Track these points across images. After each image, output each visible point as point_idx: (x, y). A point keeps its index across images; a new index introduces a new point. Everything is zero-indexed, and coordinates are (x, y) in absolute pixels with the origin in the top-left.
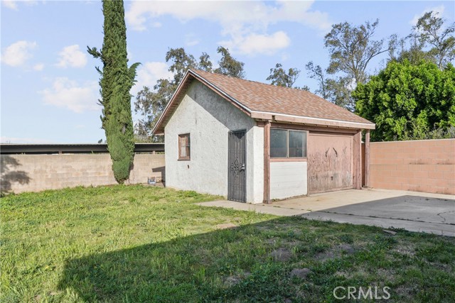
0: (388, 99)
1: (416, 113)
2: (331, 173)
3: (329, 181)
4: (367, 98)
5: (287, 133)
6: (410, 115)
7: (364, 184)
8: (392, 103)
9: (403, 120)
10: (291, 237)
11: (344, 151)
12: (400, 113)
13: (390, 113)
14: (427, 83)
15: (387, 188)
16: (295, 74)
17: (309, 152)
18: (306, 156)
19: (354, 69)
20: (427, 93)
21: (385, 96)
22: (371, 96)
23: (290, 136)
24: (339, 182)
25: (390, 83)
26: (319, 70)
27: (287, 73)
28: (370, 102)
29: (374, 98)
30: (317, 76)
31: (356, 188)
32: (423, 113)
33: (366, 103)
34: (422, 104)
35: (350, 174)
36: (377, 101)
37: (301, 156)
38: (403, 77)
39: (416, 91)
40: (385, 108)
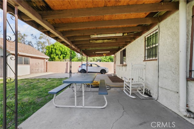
0: (55, 51)
1: (61, 55)
2: (37, 69)
3: (37, 71)
4: (49, 49)
5: (23, 58)
6: (59, 55)
7: (46, 71)
8: (55, 52)
9: (58, 56)
10: (24, 82)
11: (41, 63)
12: (57, 55)
13: (55, 54)
14: (63, 49)
15: (52, 72)
16: (27, 36)
17: (30, 63)
18: (29, 64)
19: (47, 40)
20: (63, 51)
21: (54, 50)
22: (50, 49)
23: (24, 59)
24: (40, 71)
25: (55, 47)
26: (36, 37)
27: (23, 35)
28: (50, 51)
29: (51, 50)
30: (35, 39)
31: (44, 72)
32: (62, 55)
33: (49, 51)
34: (62, 53)
35: (43, 69)
36: (52, 51)
37: (28, 64)
38: (58, 46)
39: (60, 50)
40: (54, 53)
